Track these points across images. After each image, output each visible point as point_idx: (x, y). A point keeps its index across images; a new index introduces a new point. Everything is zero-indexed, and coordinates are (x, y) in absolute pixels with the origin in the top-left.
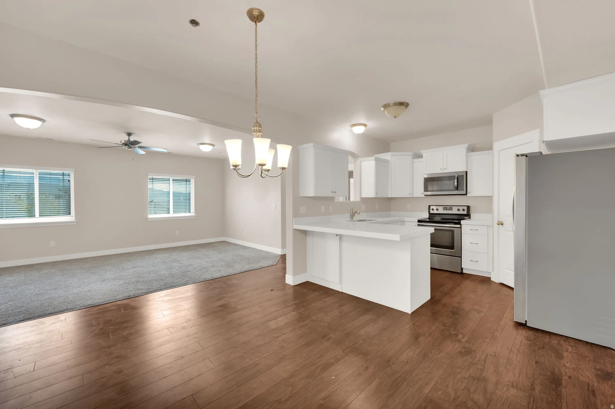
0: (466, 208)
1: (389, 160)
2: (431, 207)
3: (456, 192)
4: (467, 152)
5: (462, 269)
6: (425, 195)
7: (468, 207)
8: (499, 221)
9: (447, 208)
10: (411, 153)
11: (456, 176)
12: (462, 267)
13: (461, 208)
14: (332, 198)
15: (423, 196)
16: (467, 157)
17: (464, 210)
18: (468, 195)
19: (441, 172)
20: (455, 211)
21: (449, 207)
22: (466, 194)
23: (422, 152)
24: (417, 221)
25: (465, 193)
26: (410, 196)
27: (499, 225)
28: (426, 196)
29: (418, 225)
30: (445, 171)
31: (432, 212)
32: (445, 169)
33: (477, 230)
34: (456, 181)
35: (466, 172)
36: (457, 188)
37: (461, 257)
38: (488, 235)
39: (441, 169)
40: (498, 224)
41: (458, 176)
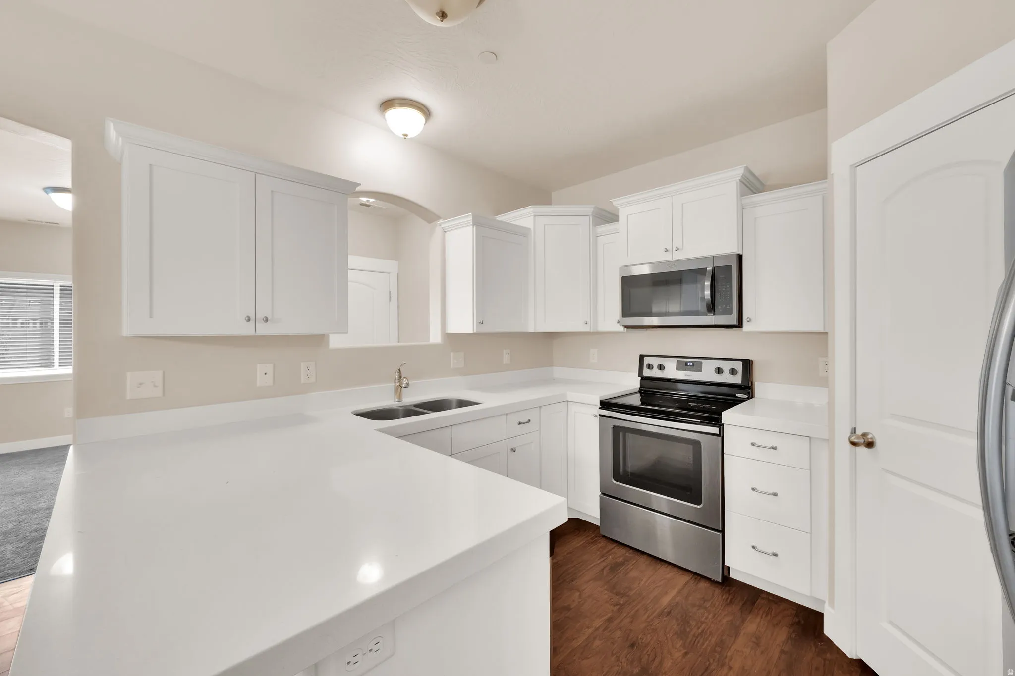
0: (739, 366)
1: (529, 229)
2: (647, 360)
3: (709, 319)
4: (743, 194)
5: (726, 569)
6: (626, 327)
7: (748, 365)
8: (854, 431)
9: (686, 364)
10: (589, 209)
11: (710, 269)
12: (726, 564)
13: (726, 366)
14: (319, 340)
15: (622, 329)
16: (742, 209)
17: (733, 372)
18: (746, 327)
19: (668, 257)
20: (707, 374)
21: (693, 363)
22: (740, 325)
23: (616, 202)
24: (598, 403)
25: (735, 323)
26: (586, 329)
27: (854, 447)
28: (631, 330)
29: (601, 415)
30: (678, 256)
31: (647, 373)
32: (677, 249)
33: (774, 448)
34: (708, 283)
35: (740, 258)
36: (711, 308)
37: (723, 532)
38: (810, 470)
39: (667, 250)
40: (854, 444)
41: (714, 268)
